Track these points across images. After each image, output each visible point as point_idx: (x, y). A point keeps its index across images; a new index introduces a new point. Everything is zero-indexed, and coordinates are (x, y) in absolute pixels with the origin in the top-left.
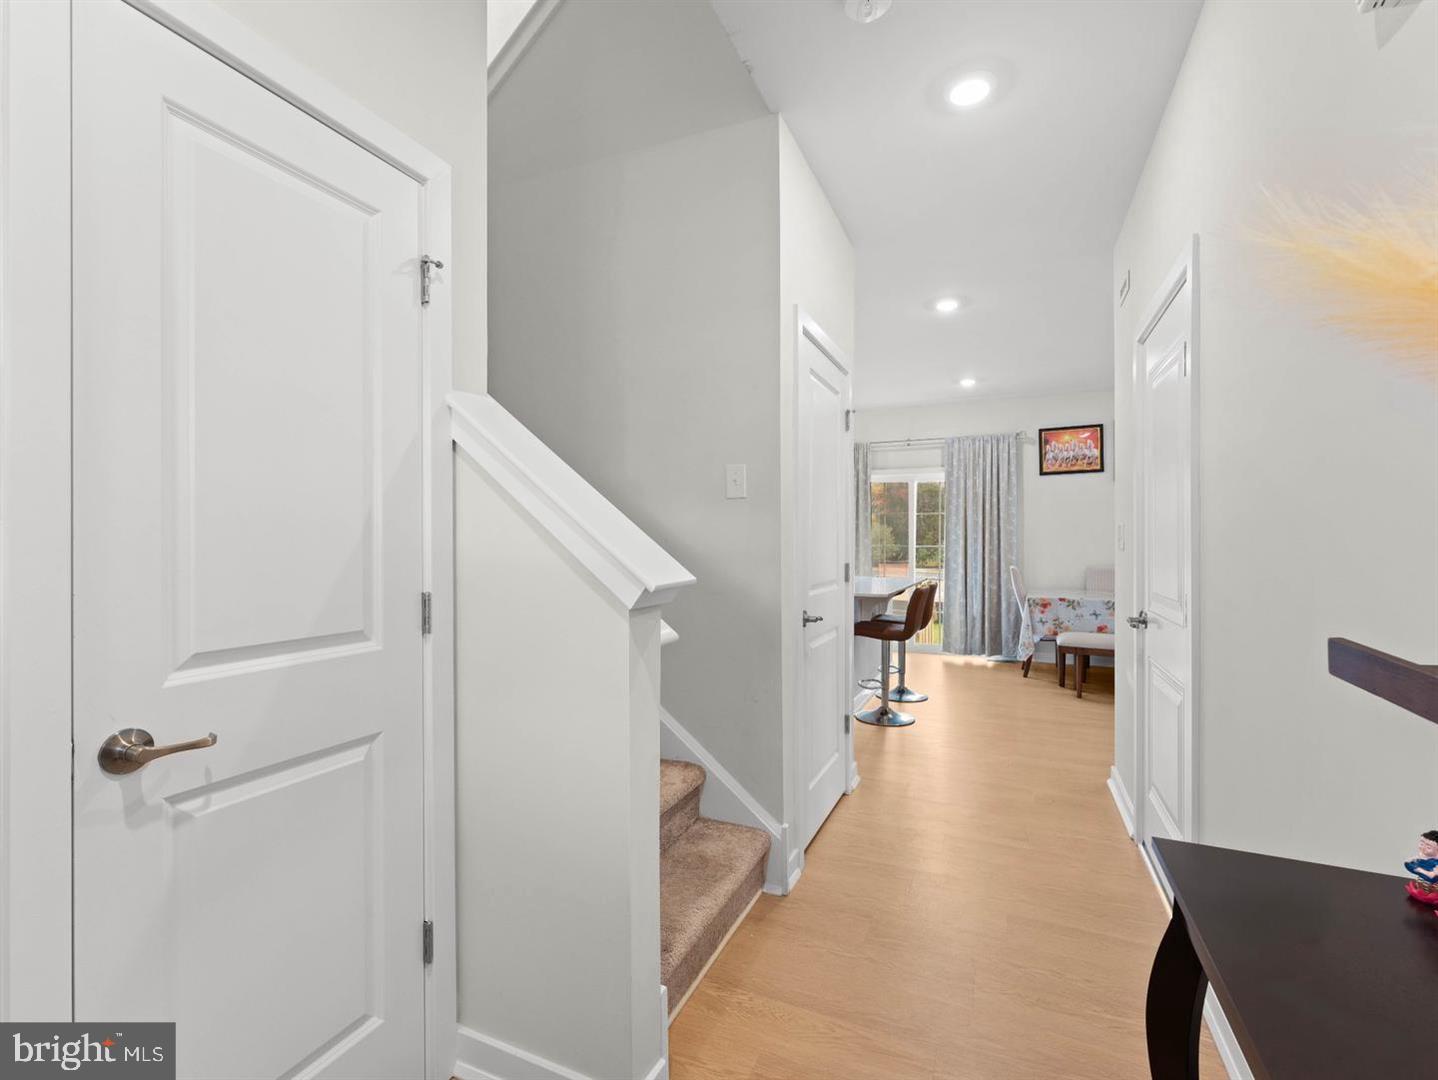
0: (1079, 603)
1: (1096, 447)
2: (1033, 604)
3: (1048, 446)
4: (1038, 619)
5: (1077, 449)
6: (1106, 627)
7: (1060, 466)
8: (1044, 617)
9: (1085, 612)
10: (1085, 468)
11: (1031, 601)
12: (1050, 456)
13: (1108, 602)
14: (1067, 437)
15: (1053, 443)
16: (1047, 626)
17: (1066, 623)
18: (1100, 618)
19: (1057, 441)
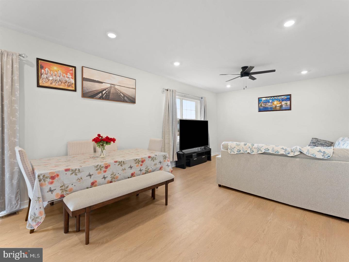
0: (79, 170)
1: (72, 78)
2: (42, 179)
3: (43, 70)
4: (48, 189)
5: (61, 77)
6: (96, 181)
7: (51, 84)
8: (52, 187)
9: (84, 175)
10: (66, 88)
11: (41, 177)
12: (44, 76)
13: (98, 166)
14: (55, 67)
15: (47, 69)
16: (55, 193)
17: (70, 187)
18: (92, 177)
19: (49, 69)
